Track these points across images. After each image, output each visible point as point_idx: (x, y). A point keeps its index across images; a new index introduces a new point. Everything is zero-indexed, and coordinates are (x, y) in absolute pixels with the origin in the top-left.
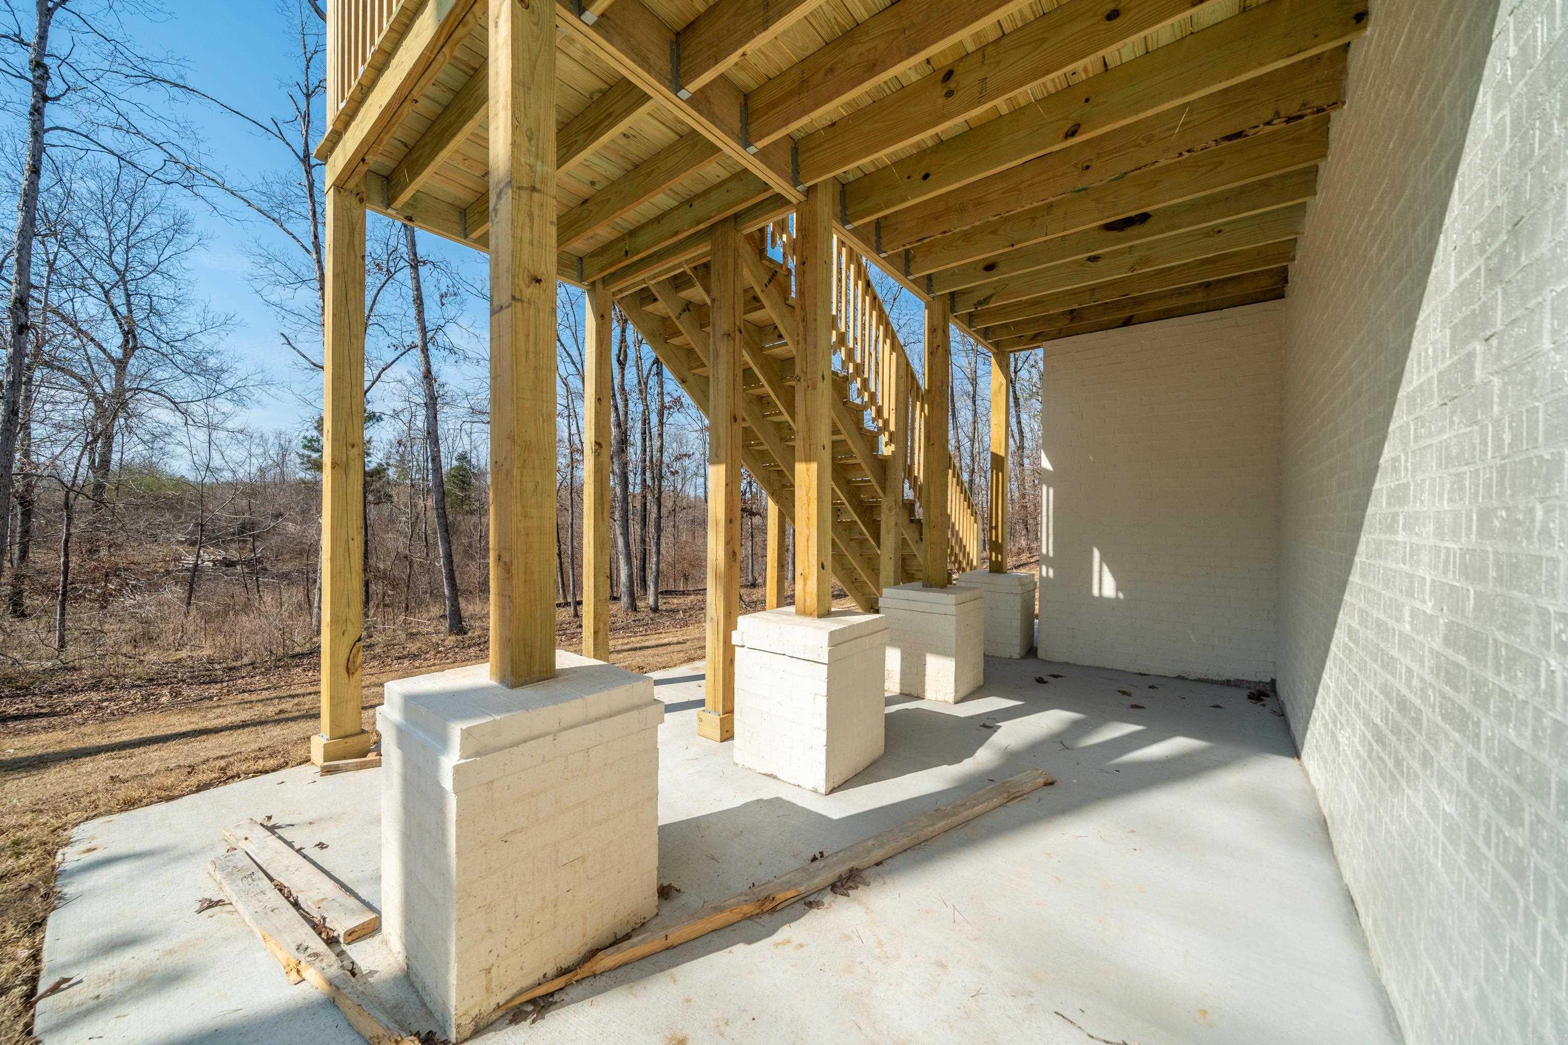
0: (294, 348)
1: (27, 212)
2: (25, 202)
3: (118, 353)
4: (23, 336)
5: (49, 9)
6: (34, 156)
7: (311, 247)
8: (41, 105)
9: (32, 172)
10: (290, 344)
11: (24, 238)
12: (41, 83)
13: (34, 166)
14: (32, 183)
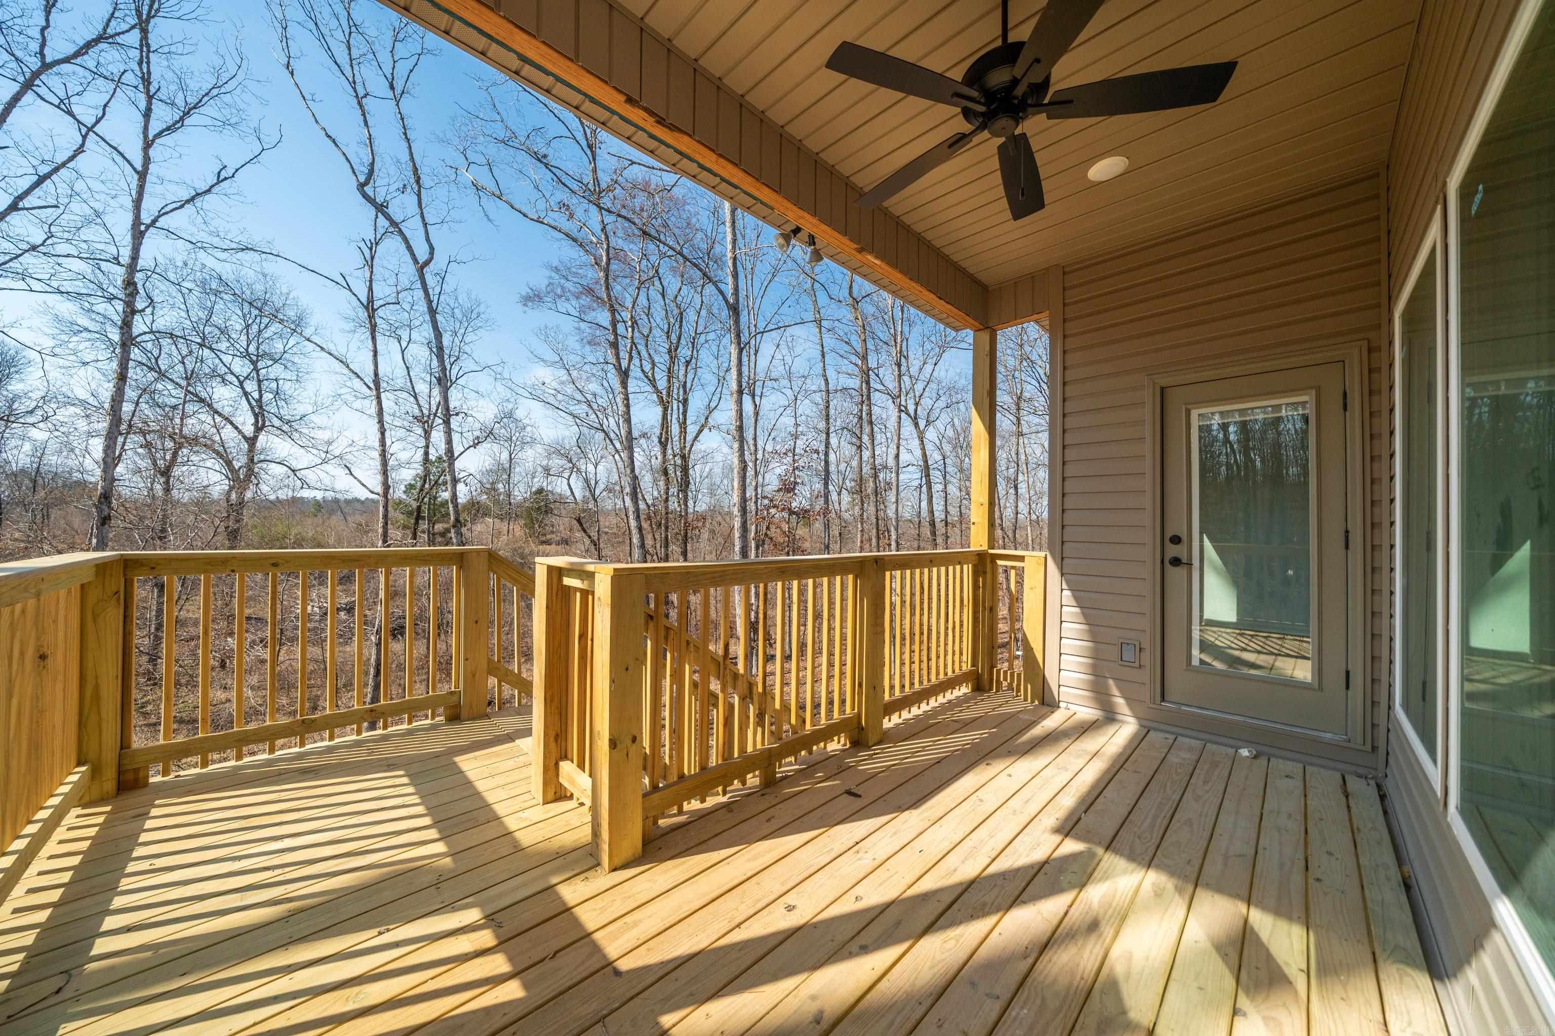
0: (355, 478)
1: (114, 416)
2: (112, 407)
3: (249, 430)
4: (106, 526)
5: (142, 232)
6: (121, 365)
7: (372, 386)
8: (129, 319)
9: (119, 379)
10: (351, 474)
11: (110, 439)
12: (131, 299)
13: (121, 373)
14: (119, 389)
